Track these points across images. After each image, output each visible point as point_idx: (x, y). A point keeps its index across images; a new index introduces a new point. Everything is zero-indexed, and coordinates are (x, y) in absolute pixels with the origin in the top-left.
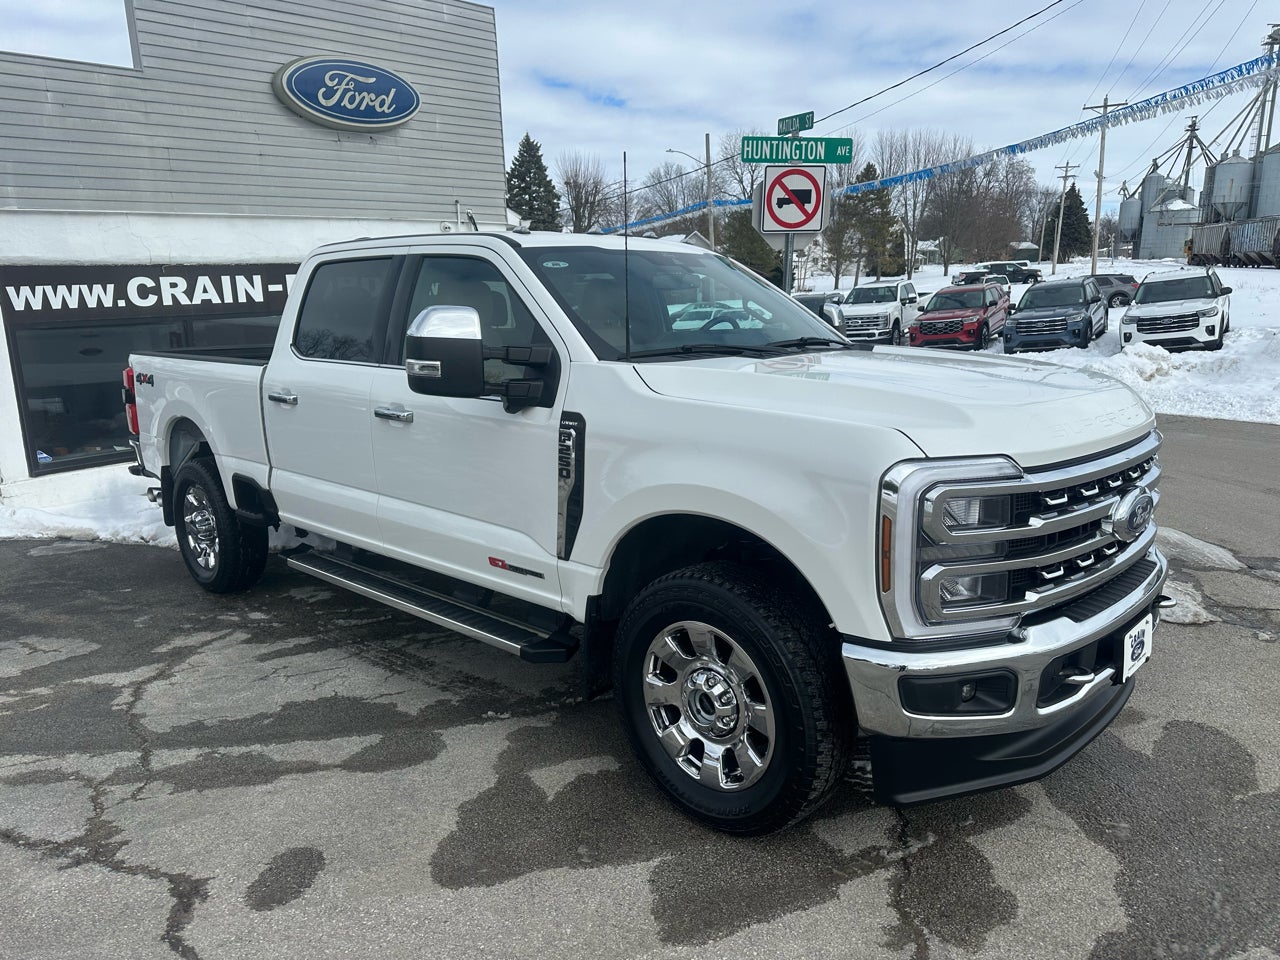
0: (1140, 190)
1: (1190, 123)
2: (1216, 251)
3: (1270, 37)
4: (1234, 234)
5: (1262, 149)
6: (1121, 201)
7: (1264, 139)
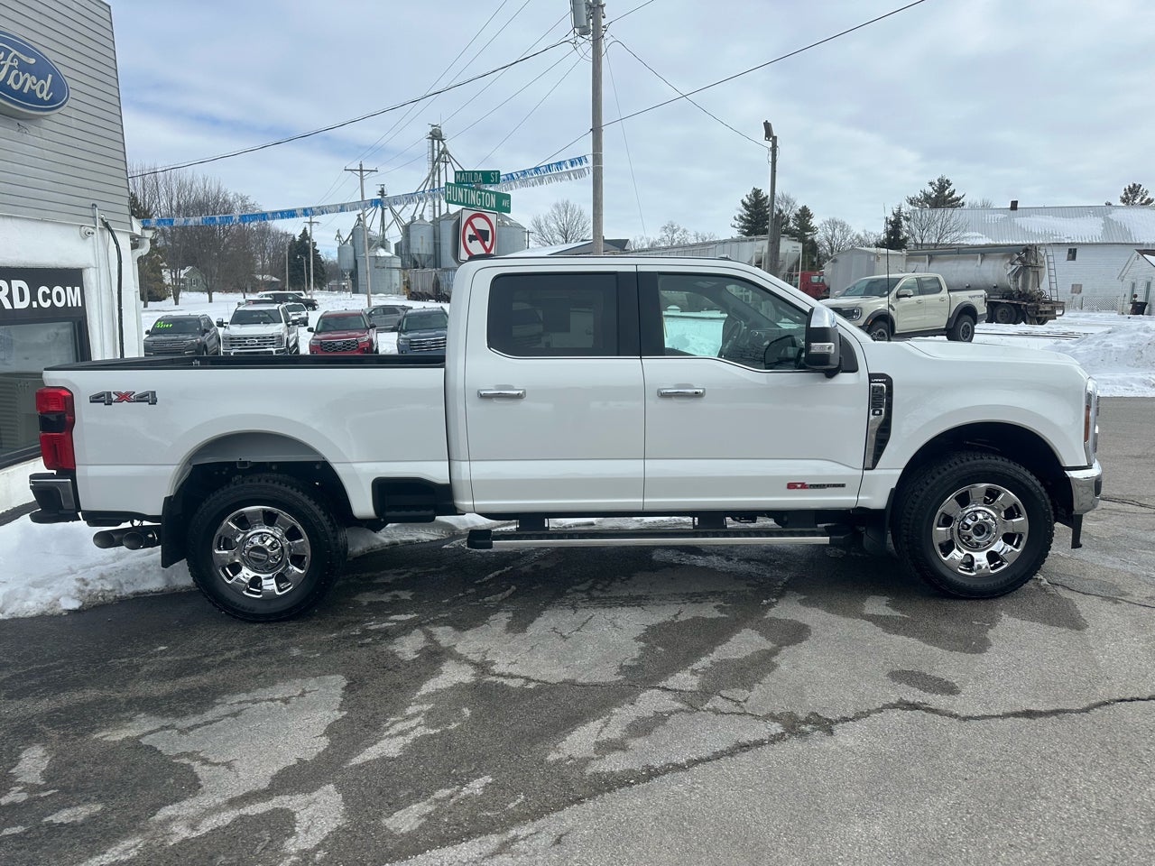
0: (351, 238)
1: (380, 189)
2: (429, 289)
3: (431, 133)
4: (441, 278)
5: (437, 216)
6: (338, 246)
7: (437, 208)
